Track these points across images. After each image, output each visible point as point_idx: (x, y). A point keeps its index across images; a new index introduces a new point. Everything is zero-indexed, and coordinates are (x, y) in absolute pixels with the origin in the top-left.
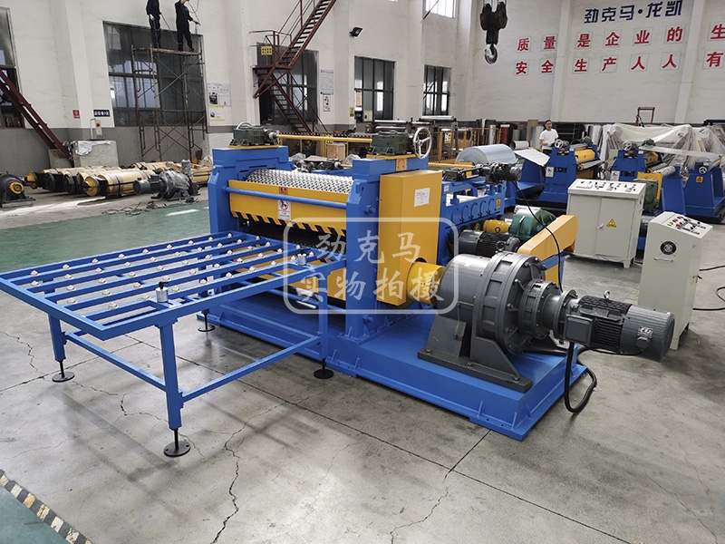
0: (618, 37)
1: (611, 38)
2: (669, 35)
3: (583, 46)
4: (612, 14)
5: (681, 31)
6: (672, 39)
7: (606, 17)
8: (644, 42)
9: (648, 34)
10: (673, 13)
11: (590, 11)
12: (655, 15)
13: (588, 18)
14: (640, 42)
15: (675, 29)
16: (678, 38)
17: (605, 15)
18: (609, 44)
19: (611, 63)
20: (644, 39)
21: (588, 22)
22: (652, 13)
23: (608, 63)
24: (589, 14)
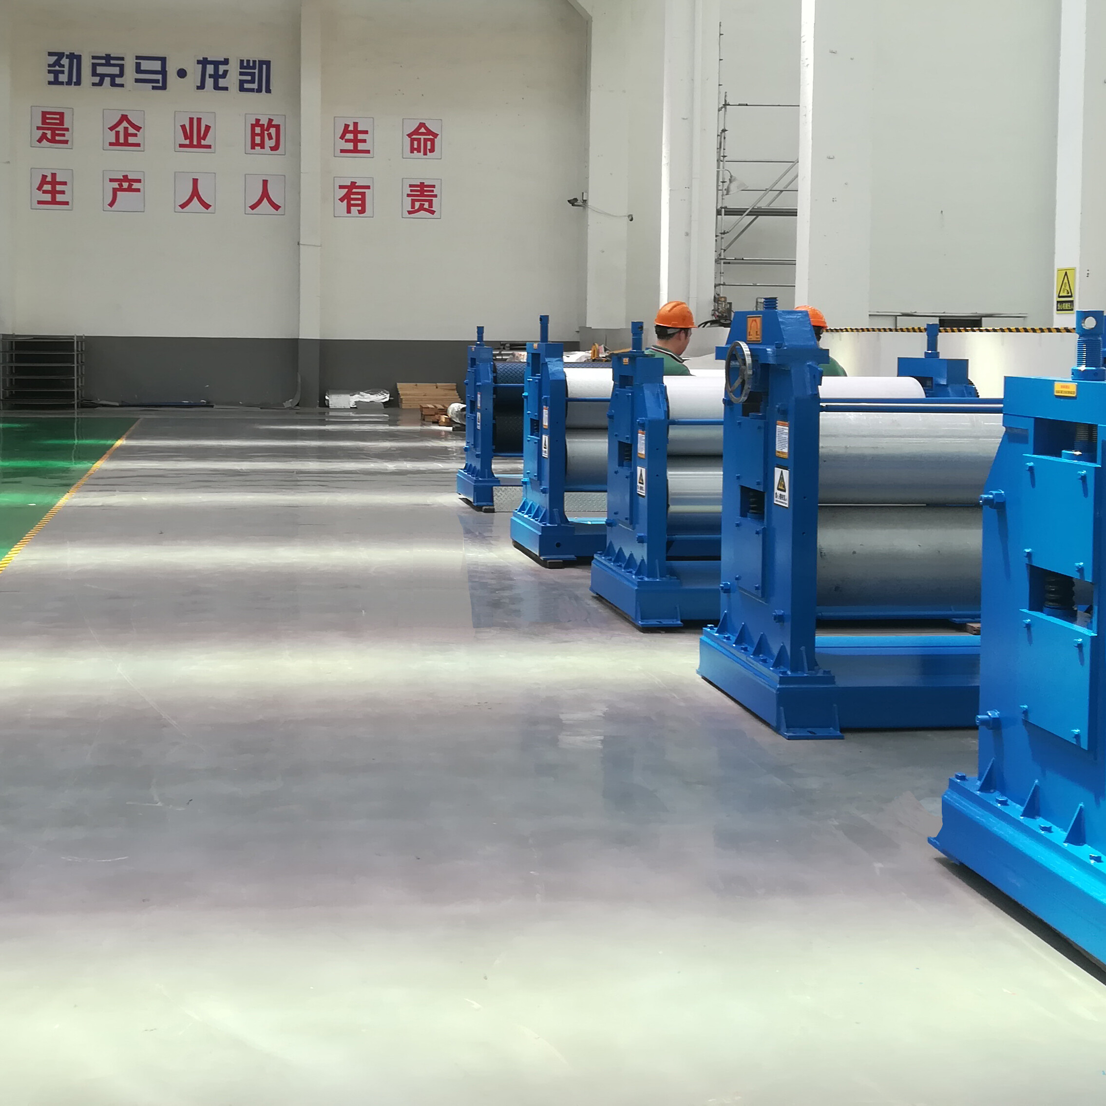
0: (138, 128)
1: (121, 129)
2: (254, 135)
3: (53, 141)
4: (116, 71)
5: (277, 127)
6: (262, 146)
7: (102, 77)
8: (199, 146)
9: (208, 128)
10: (255, 86)
11: (60, 55)
12: (217, 87)
13: (56, 74)
14: (191, 145)
15: (264, 121)
16: (272, 143)
17: (100, 70)
18: (117, 143)
19: (130, 189)
20: (199, 139)
21: (56, 82)
22: (209, 82)
23: (121, 189)
24: (57, 63)
